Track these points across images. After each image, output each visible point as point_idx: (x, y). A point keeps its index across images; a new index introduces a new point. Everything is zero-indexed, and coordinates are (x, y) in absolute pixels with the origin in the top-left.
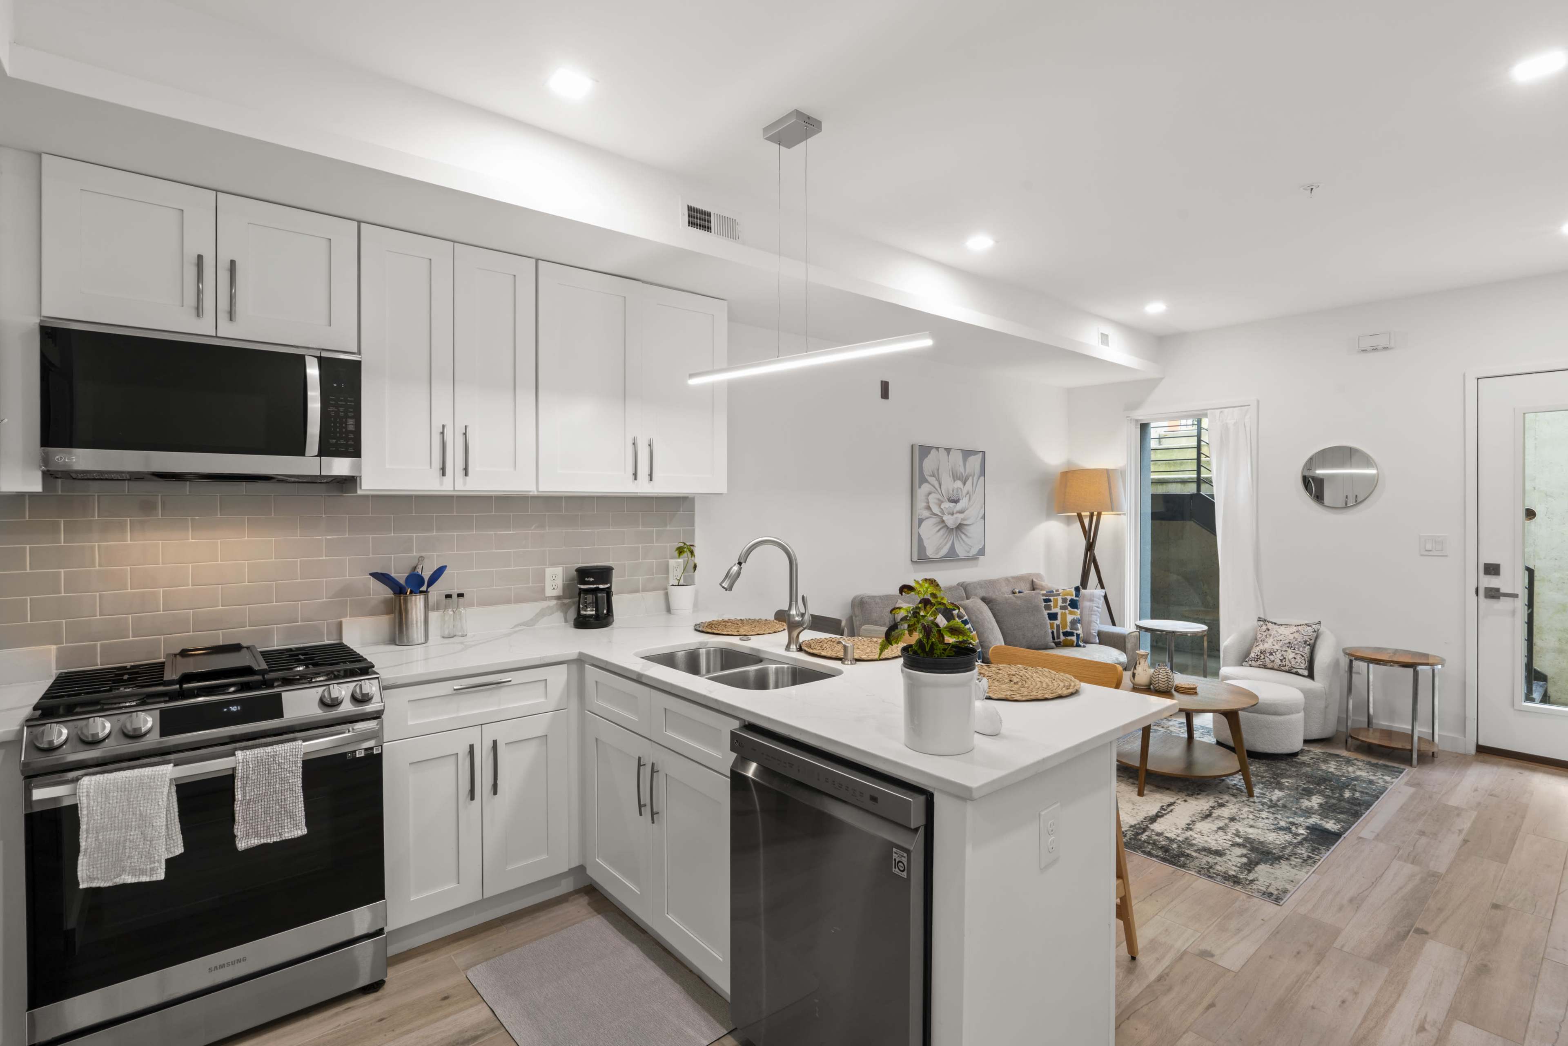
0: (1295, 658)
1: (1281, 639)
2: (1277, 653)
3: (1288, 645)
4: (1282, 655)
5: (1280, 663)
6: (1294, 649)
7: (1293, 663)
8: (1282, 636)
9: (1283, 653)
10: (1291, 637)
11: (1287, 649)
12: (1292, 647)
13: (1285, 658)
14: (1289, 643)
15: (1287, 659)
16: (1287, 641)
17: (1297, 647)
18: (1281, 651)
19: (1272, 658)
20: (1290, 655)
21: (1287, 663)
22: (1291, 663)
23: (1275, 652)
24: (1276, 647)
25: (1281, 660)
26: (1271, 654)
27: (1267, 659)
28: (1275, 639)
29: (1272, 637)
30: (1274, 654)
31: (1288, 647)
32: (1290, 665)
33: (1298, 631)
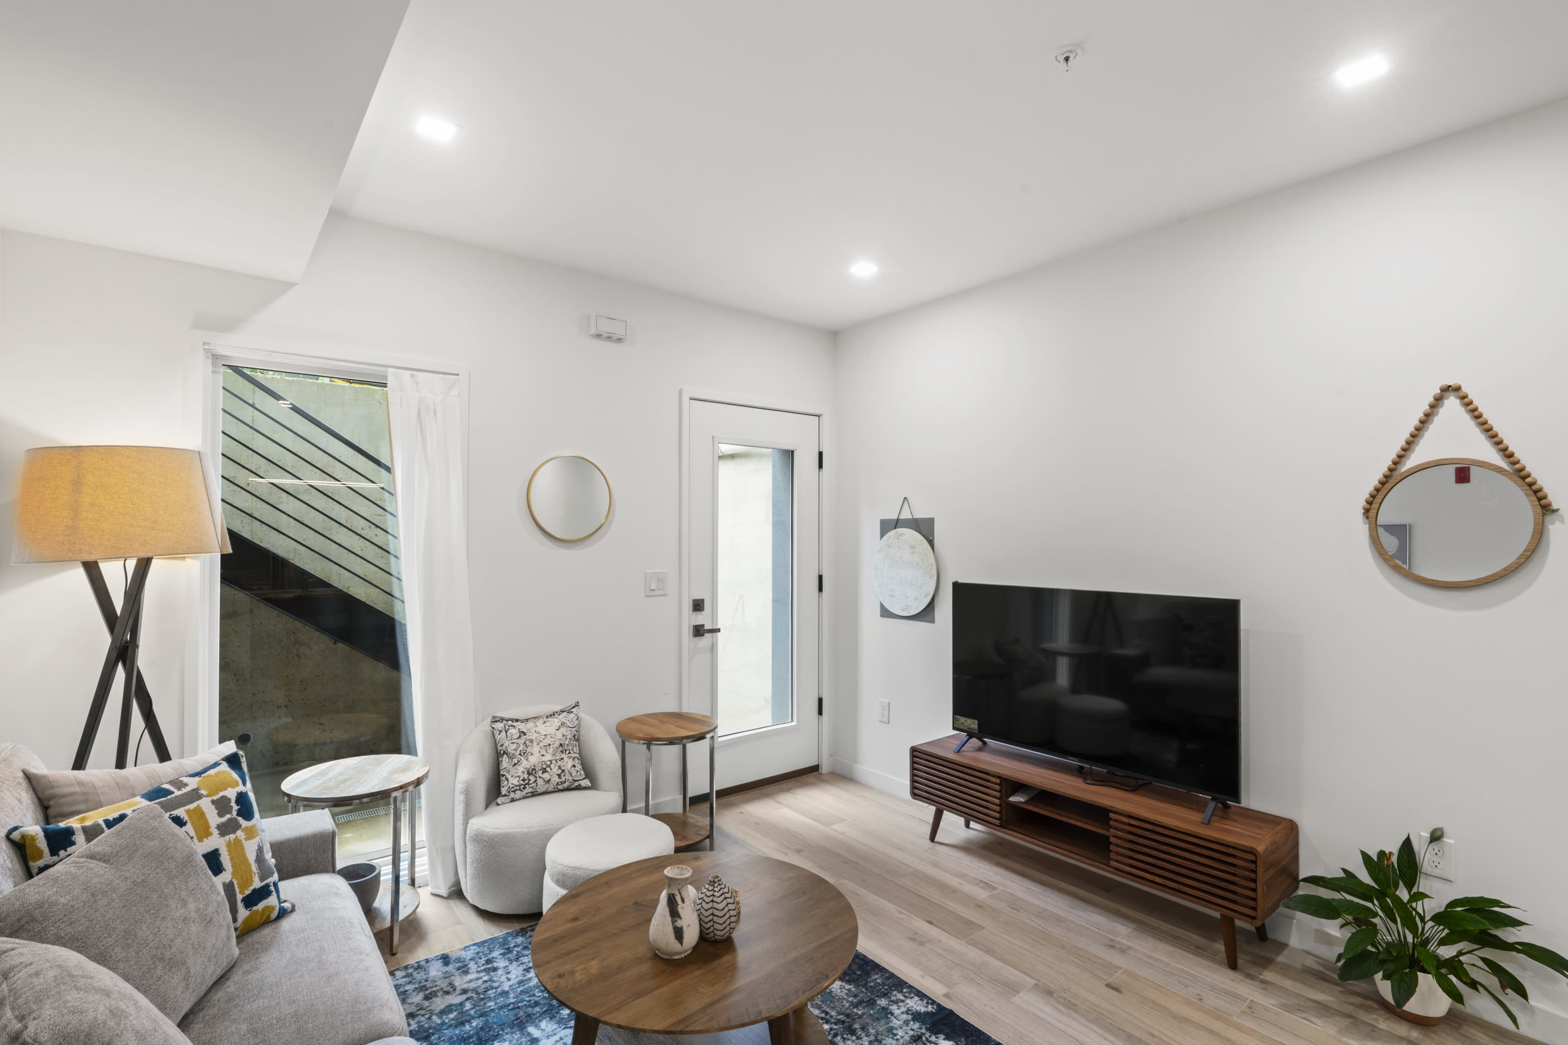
0: (574, 766)
1: (549, 742)
2: (552, 766)
3: (561, 749)
4: (560, 768)
5: (558, 780)
6: (569, 753)
7: (574, 774)
8: (548, 737)
9: (559, 763)
10: (559, 735)
11: (563, 756)
12: (566, 750)
13: (563, 771)
14: (561, 745)
15: (567, 772)
16: (557, 744)
17: (570, 748)
18: (556, 761)
19: (546, 776)
20: (568, 764)
21: (568, 777)
22: (571, 774)
23: (549, 766)
24: (548, 757)
25: (559, 776)
26: (544, 771)
27: (540, 781)
28: (541, 744)
29: (535, 744)
30: (548, 769)
31: (562, 752)
32: (571, 778)
33: (563, 724)
